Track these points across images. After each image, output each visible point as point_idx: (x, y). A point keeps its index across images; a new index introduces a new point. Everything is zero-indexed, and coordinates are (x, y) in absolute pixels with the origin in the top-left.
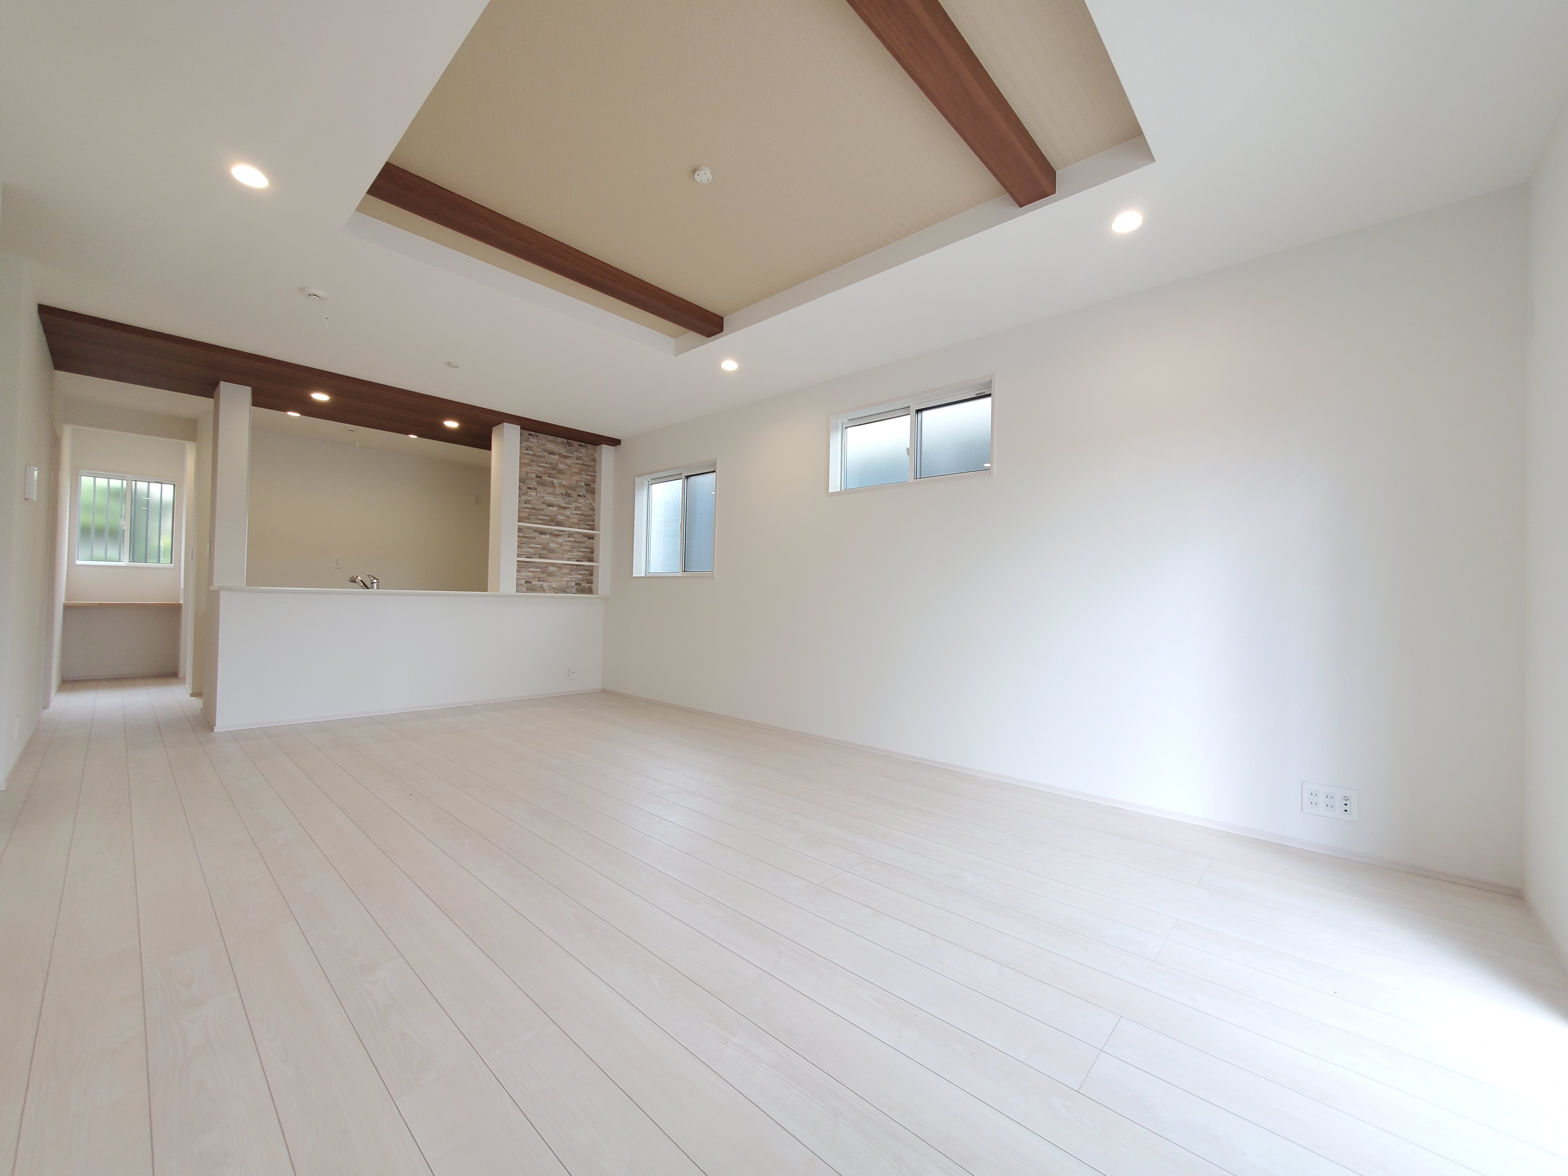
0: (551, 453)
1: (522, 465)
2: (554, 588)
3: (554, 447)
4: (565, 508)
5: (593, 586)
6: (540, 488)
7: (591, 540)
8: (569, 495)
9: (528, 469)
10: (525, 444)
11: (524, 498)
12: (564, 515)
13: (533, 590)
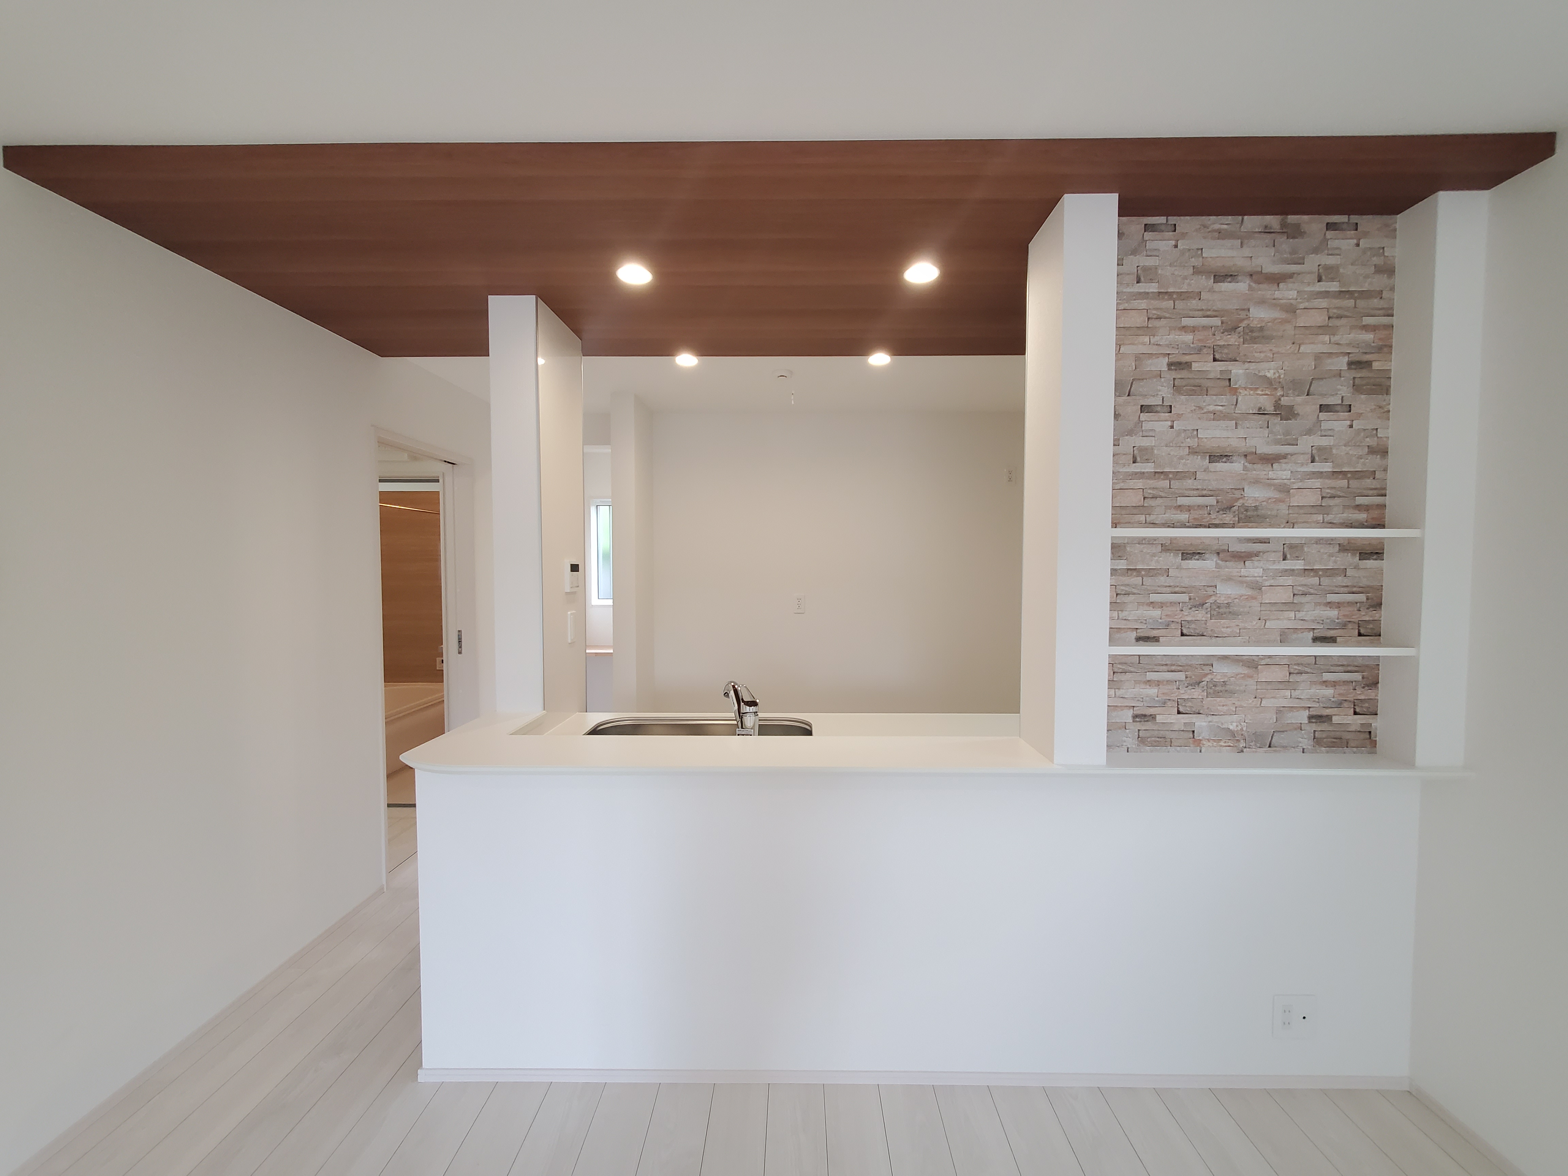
0: (1222, 276)
1: (1124, 333)
2: (1233, 734)
3: (1230, 253)
4: (1271, 460)
5: (1377, 724)
6: (1183, 404)
7: (1370, 563)
8: (1286, 413)
9: (1141, 345)
10: (1134, 262)
11: (1130, 443)
12: (1269, 484)
13: (1162, 741)
